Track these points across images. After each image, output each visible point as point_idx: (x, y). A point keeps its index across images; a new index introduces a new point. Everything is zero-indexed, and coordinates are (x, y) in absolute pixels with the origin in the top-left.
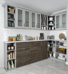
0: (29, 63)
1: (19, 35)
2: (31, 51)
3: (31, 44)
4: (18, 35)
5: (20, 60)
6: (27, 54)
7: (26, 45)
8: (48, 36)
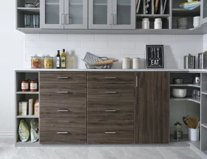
0: (81, 140)
1: (64, 50)
2: (91, 104)
3: (89, 80)
4: (61, 52)
5: (52, 125)
6: (77, 111)
7: (70, 82)
8: (185, 57)
